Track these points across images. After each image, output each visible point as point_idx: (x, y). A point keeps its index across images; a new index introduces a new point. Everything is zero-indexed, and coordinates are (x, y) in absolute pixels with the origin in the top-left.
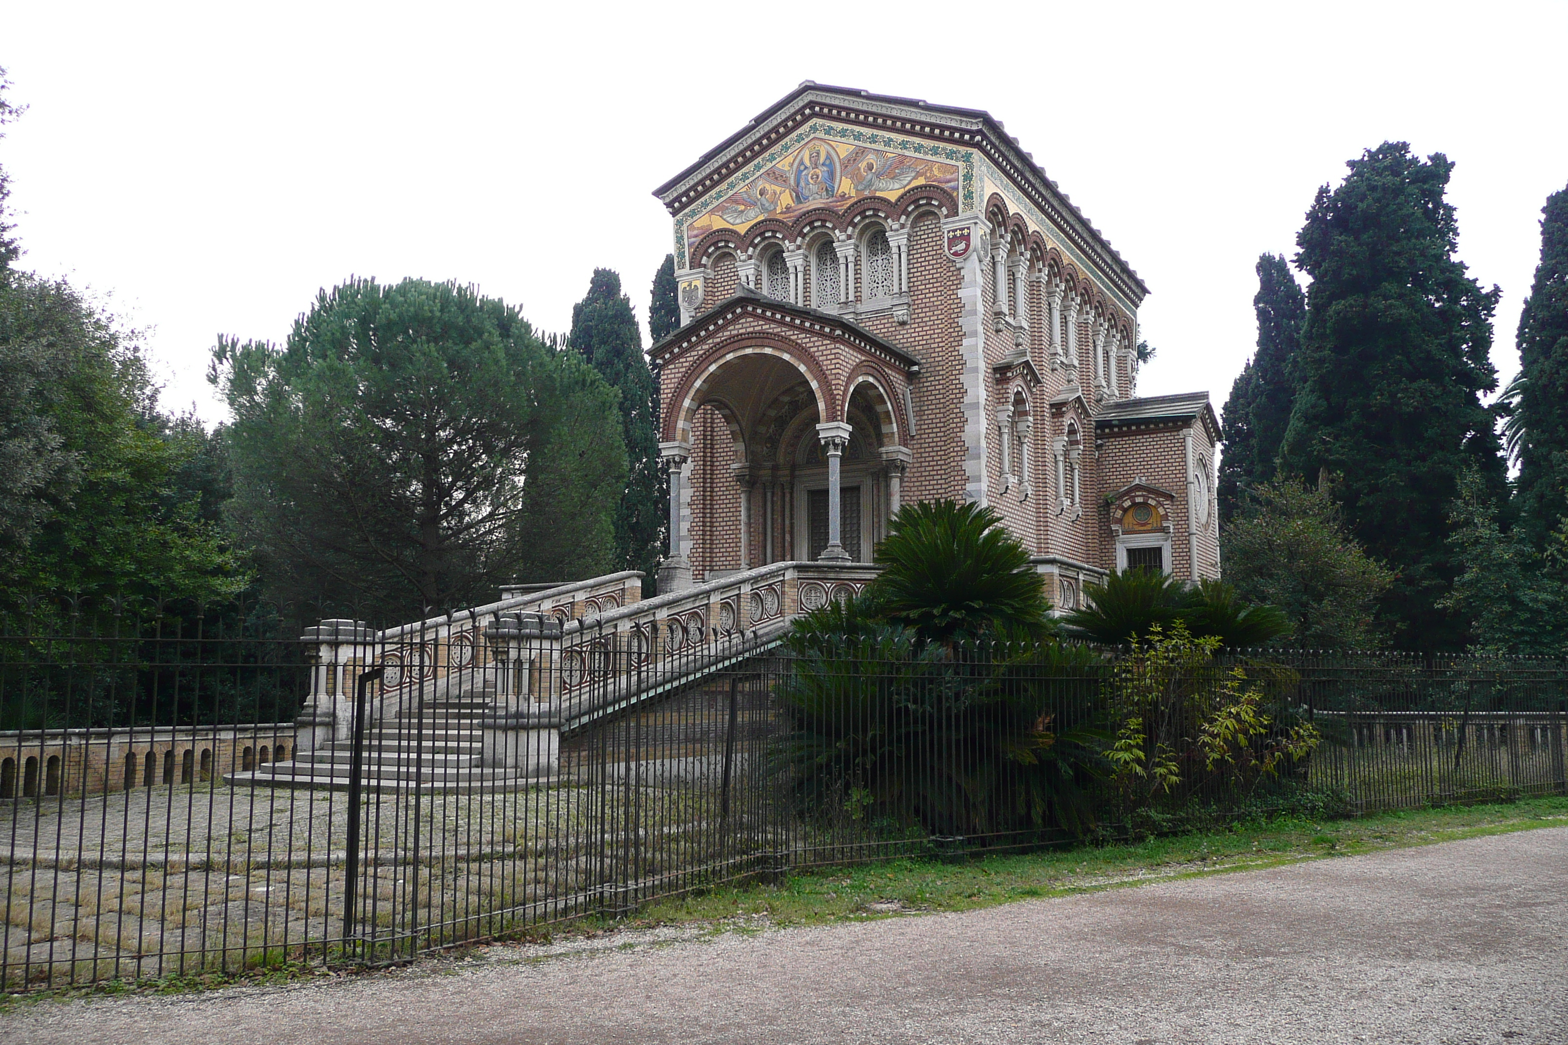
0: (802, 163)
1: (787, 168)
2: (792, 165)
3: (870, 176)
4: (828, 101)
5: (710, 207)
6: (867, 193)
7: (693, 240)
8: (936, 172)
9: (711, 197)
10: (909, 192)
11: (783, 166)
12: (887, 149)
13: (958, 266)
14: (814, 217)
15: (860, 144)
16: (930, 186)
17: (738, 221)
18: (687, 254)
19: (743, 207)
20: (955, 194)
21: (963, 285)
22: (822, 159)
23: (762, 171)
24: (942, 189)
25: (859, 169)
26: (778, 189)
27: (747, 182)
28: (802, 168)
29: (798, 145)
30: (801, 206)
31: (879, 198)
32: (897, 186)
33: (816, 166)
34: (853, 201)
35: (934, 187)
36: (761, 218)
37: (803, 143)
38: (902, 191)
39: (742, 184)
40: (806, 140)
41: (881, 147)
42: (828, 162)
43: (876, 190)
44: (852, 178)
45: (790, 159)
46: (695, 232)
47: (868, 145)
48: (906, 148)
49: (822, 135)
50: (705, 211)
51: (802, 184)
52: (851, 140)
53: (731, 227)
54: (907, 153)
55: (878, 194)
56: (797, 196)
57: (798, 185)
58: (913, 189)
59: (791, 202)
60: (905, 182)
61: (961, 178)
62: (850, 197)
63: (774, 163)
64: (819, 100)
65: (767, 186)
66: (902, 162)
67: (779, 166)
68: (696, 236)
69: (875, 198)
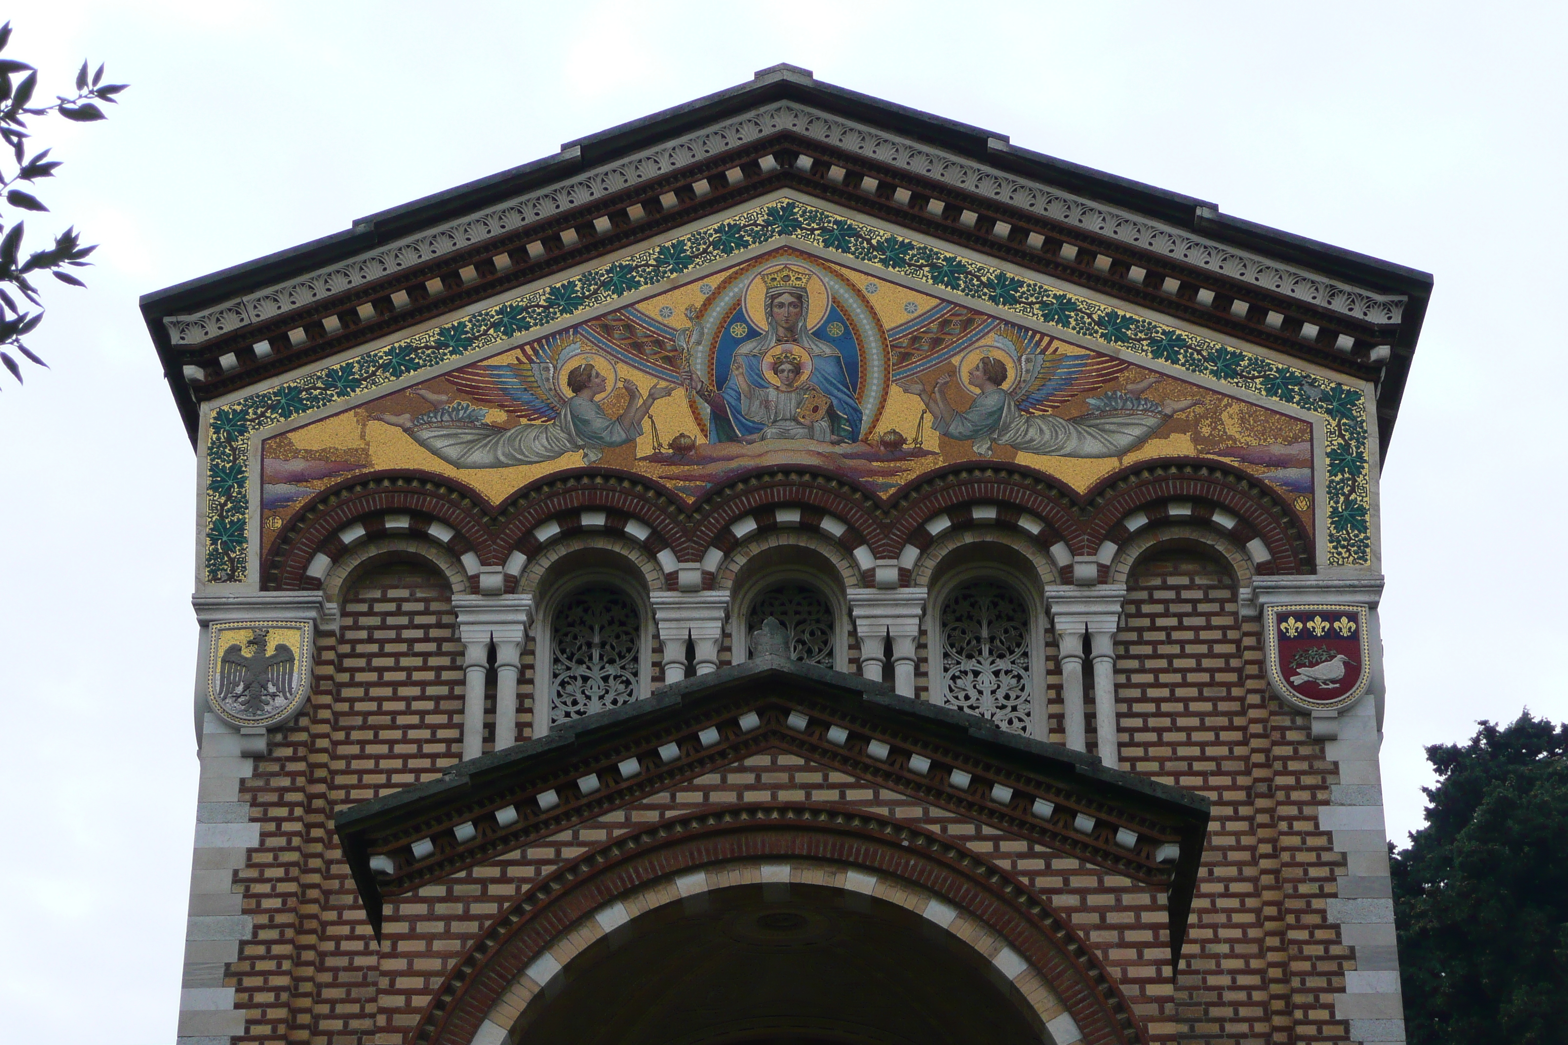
0: (736, 314)
1: (678, 321)
2: (698, 315)
3: (992, 401)
4: (851, 144)
5: (362, 394)
6: (982, 450)
7: (283, 489)
8: (1232, 428)
9: (369, 359)
10: (1137, 469)
11: (667, 312)
12: (1052, 327)
13: (1318, 728)
14: (779, 494)
15: (958, 296)
16: (1213, 467)
17: (478, 456)
18: (252, 532)
19: (497, 416)
20: (1301, 505)
21: (1336, 793)
22: (815, 315)
23: (581, 314)
24: (1254, 483)
25: (953, 372)
26: (644, 383)
27: (520, 337)
28: (738, 330)
29: (721, 260)
30: (732, 449)
31: (1026, 472)
32: (1092, 445)
33: (792, 334)
34: (927, 465)
35: (1227, 470)
36: (573, 460)
37: (739, 255)
38: (1109, 466)
39: (500, 341)
40: (755, 249)
41: (1034, 319)
42: (836, 330)
43: (1016, 447)
44: (927, 395)
45: (695, 295)
46: (297, 465)
47: (985, 305)
48: (1123, 339)
49: (816, 245)
50: (339, 402)
51: (739, 380)
52: (924, 279)
53: (449, 471)
54: (1126, 353)
55: (1024, 459)
56: (719, 416)
57: (721, 381)
58: (1151, 465)
59: (691, 429)
60: (1123, 440)
61: (1322, 463)
62: (919, 453)
63: (629, 296)
64: (817, 133)
65: (601, 365)
66: (1109, 378)
67: (651, 309)
68: (297, 479)
69: (1013, 469)
